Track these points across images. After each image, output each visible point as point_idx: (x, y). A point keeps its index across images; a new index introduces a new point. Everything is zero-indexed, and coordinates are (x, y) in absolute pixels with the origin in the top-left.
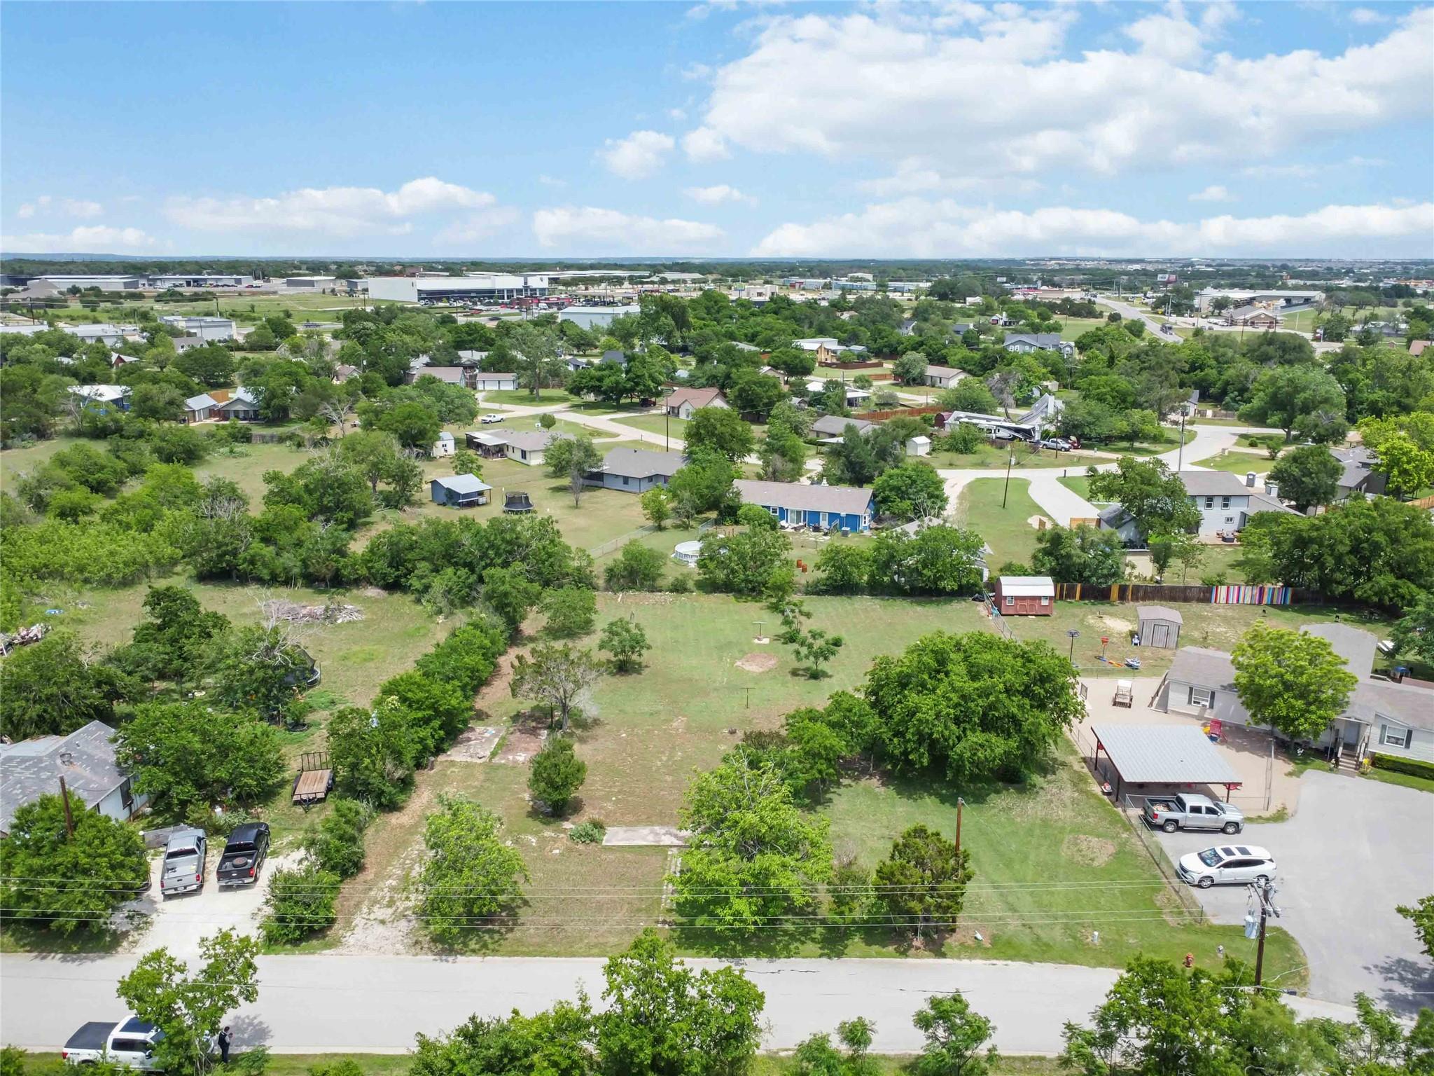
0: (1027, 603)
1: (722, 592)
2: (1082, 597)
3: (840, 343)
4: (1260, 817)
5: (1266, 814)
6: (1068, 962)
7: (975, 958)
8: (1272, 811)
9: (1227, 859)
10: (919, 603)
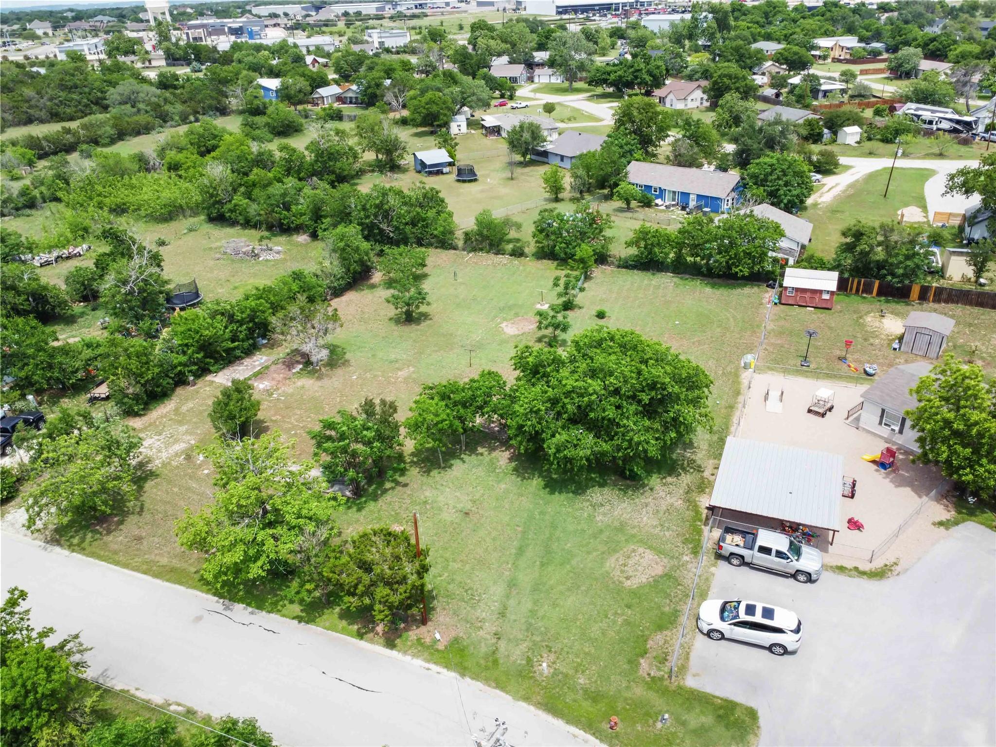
0: (808, 295)
1: (549, 259)
2: (879, 294)
3: (861, 40)
4: (856, 569)
5: (865, 567)
6: (498, 686)
7: (418, 657)
8: (878, 564)
9: (743, 617)
10: (713, 286)
